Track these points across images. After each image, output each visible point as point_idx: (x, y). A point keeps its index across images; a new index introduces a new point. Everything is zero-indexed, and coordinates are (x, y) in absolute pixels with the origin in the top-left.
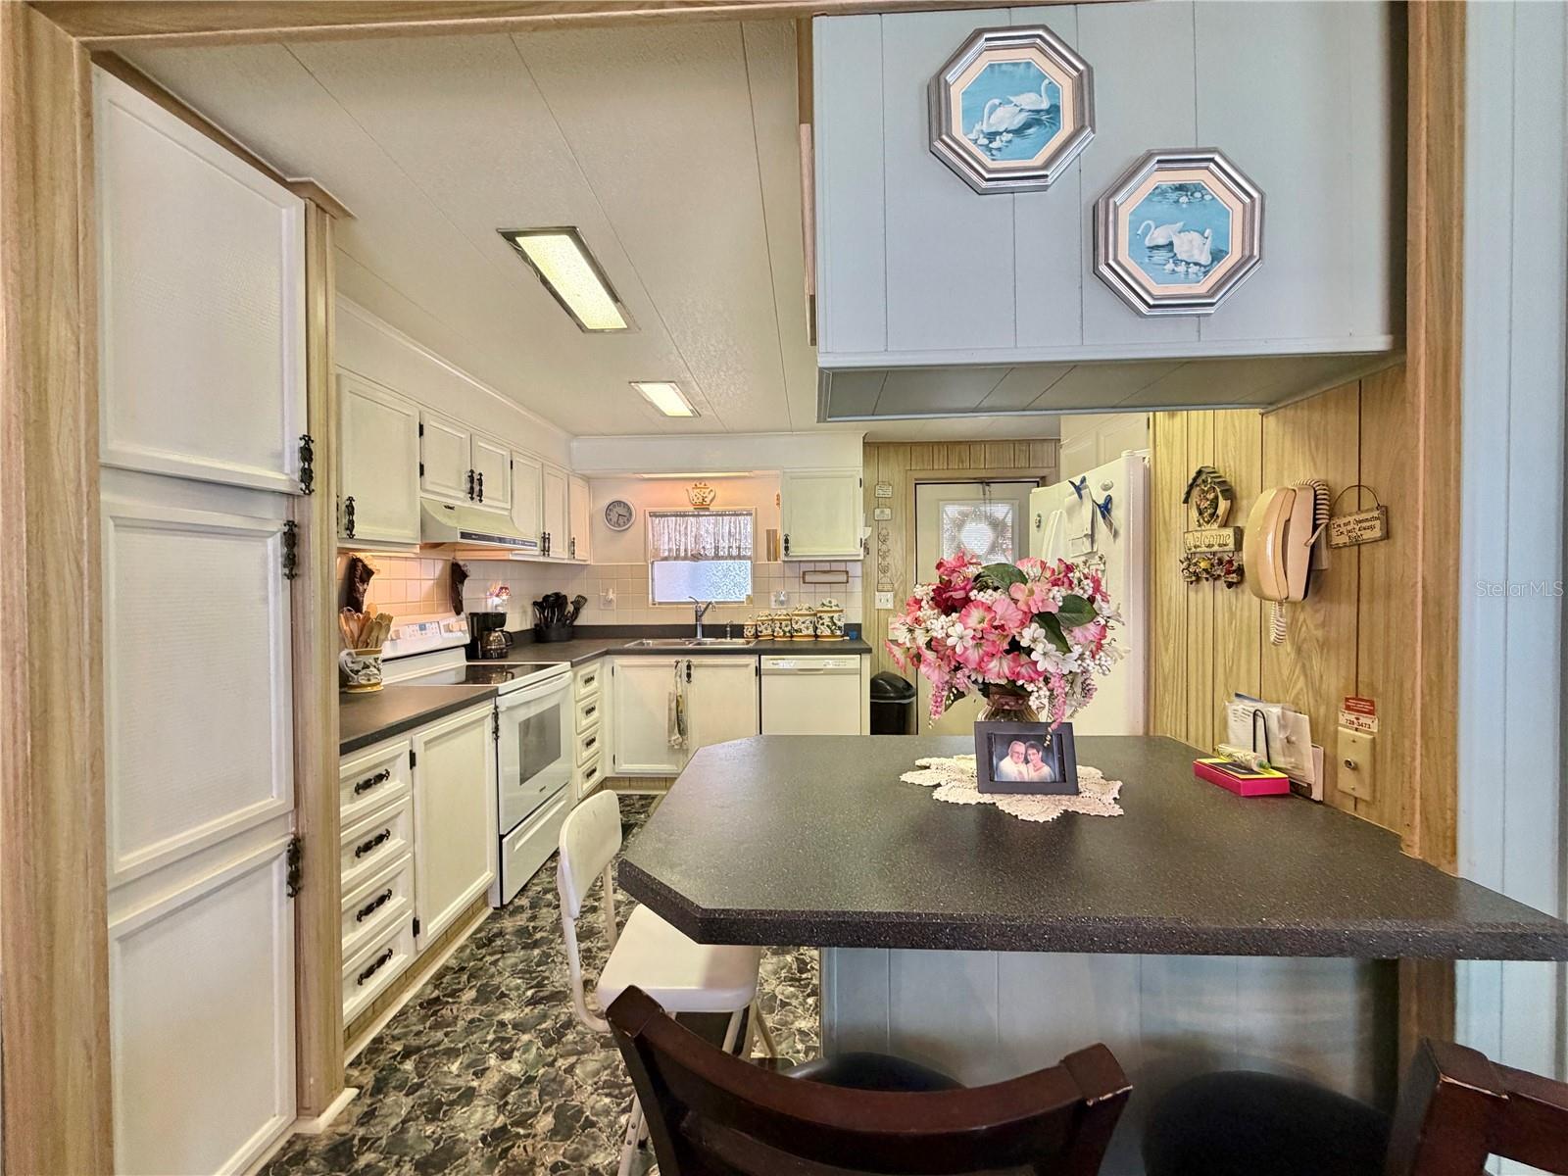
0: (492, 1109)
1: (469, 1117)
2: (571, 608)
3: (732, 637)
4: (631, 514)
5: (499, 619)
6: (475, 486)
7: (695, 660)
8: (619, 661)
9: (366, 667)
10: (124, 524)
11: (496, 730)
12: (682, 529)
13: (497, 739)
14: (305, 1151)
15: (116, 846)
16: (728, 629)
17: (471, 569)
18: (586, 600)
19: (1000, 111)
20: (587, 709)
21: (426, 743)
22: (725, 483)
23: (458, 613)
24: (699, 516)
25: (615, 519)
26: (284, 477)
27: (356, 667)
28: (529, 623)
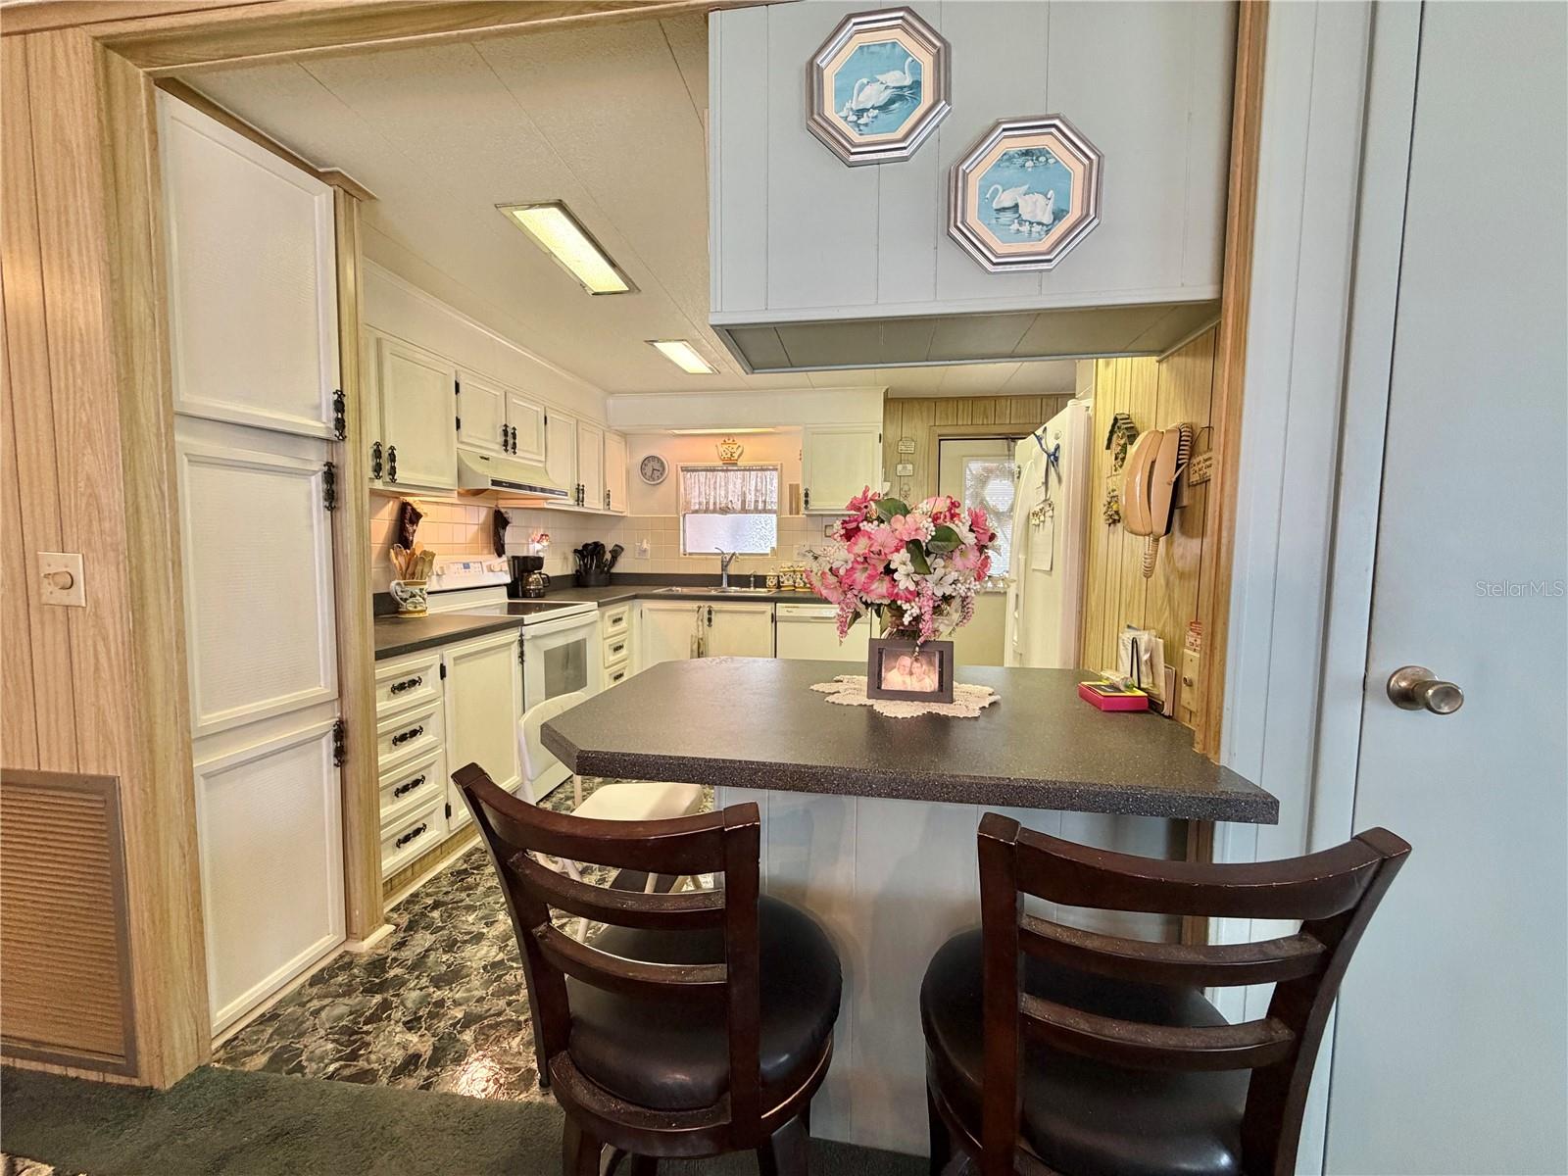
0: (495, 949)
1: (477, 952)
2: (608, 556)
3: (755, 587)
4: (664, 469)
5: (536, 563)
6: (509, 439)
7: (716, 606)
8: (648, 604)
9: (413, 596)
10: (195, 460)
11: (522, 655)
12: (712, 482)
13: (522, 662)
14: (352, 962)
15: (199, 708)
16: (752, 579)
17: (510, 515)
18: (622, 549)
19: (868, 90)
20: (615, 646)
21: (455, 659)
22: (753, 440)
23: (500, 555)
24: (727, 470)
25: (649, 473)
26: (322, 425)
27: (405, 596)
28: (570, 568)
